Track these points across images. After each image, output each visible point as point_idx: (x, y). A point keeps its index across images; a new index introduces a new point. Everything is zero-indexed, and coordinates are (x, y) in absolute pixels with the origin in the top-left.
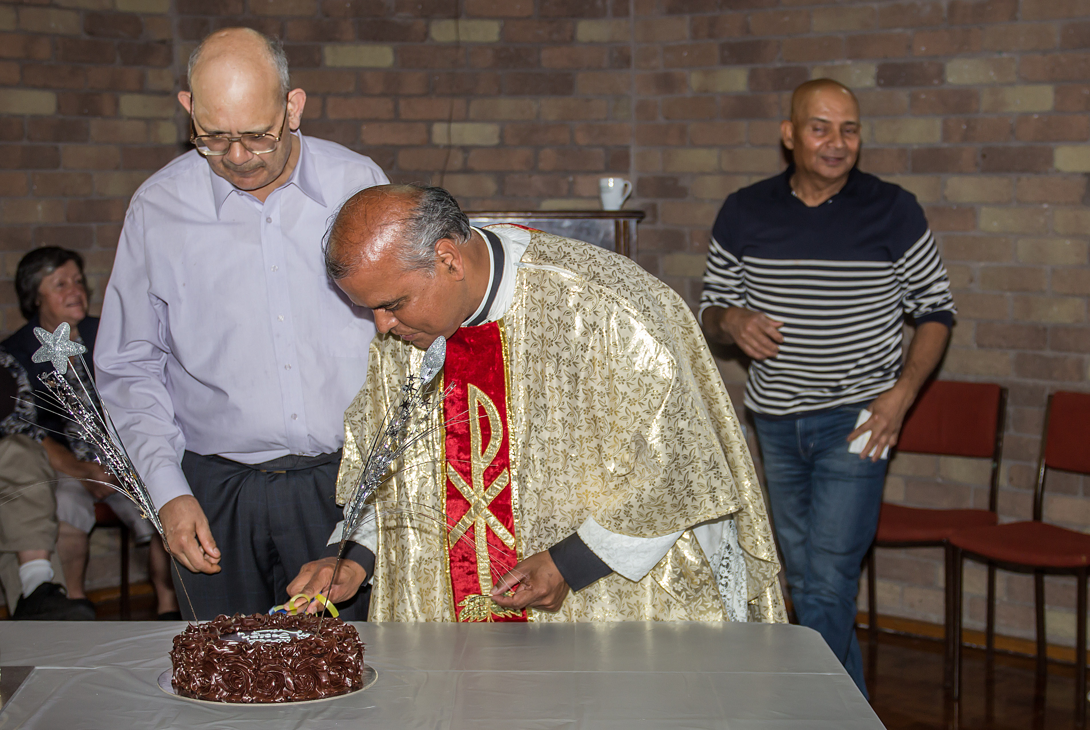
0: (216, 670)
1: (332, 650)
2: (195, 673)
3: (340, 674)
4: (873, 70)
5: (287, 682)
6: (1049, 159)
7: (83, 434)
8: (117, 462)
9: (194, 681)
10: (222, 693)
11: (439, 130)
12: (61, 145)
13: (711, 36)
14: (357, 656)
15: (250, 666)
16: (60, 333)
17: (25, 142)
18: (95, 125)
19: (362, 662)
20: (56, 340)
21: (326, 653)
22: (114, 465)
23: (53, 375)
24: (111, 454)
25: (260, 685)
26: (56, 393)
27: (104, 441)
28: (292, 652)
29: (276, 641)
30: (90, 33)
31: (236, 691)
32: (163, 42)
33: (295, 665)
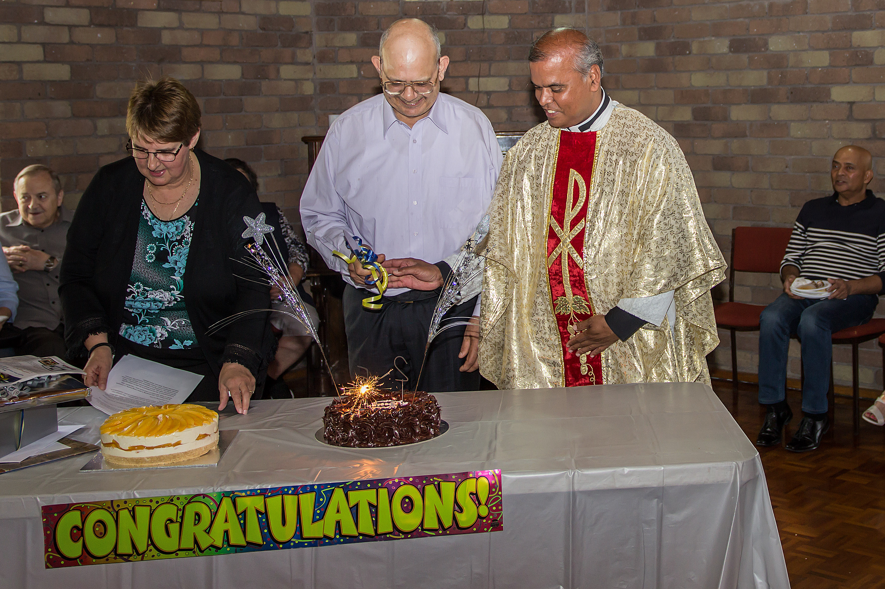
0: (352, 428)
1: (422, 412)
2: (339, 430)
3: (427, 427)
4: (727, 42)
5: (396, 433)
6: (828, 94)
7: (272, 282)
8: (292, 299)
9: (338, 435)
10: (356, 441)
11: (473, 82)
12: (243, 98)
13: (633, 23)
14: (437, 415)
15: (372, 424)
16: (260, 219)
17: (222, 97)
18: (265, 85)
19: (440, 418)
20: (257, 224)
21: (419, 413)
22: (290, 300)
23: (254, 245)
24: (288, 293)
25: (379, 436)
26: (256, 256)
27: (285, 286)
28: (398, 414)
29: (388, 407)
30: (263, 29)
31: (364, 440)
32: (307, 33)
33: (400, 422)
